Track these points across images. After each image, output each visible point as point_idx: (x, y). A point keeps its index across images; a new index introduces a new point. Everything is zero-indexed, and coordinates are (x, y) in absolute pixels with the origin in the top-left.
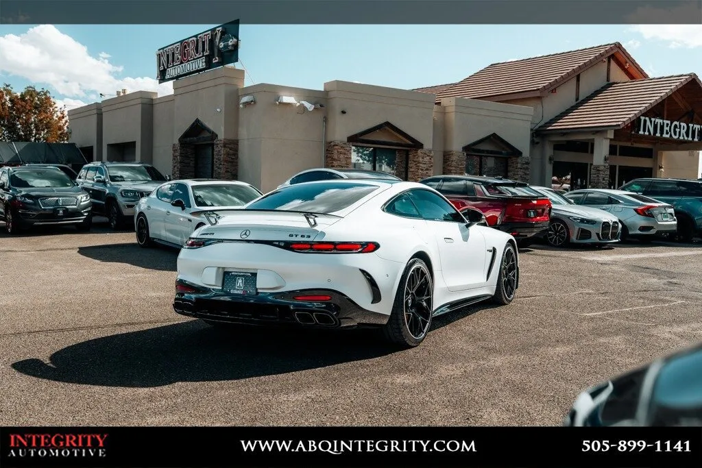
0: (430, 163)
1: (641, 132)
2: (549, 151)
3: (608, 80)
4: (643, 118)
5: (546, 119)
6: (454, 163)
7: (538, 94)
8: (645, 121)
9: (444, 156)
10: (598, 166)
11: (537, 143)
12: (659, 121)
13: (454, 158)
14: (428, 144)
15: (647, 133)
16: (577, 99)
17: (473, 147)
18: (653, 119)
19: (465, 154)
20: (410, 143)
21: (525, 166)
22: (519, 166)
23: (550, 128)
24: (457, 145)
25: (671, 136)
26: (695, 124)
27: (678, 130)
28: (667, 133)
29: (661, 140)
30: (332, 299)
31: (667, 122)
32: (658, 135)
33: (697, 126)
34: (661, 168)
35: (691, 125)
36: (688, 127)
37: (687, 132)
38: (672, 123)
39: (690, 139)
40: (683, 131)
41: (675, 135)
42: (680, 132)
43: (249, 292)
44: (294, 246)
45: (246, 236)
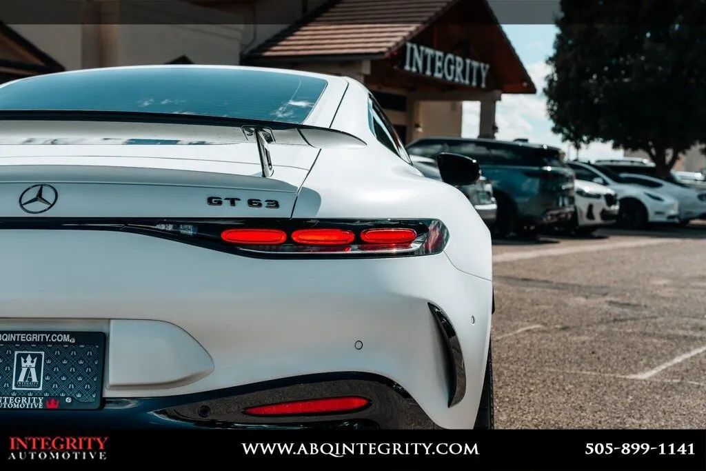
1: (407, 68)
4: (409, 45)
5: (260, 39)
8: (412, 49)
12: (429, 51)
15: (414, 69)
16: (304, 11)
18: (422, 48)
20: (41, 63)
23: (268, 54)
25: (444, 76)
26: (473, 58)
27: (452, 67)
28: (440, 71)
29: (432, 82)
30: (369, 405)
31: (439, 54)
32: (428, 73)
33: (475, 64)
34: (418, 126)
35: (468, 61)
36: (465, 64)
37: (464, 72)
38: (445, 56)
39: (467, 82)
40: (459, 70)
41: (449, 74)
42: (455, 71)
43: (68, 400)
44: (226, 236)
45: (46, 206)
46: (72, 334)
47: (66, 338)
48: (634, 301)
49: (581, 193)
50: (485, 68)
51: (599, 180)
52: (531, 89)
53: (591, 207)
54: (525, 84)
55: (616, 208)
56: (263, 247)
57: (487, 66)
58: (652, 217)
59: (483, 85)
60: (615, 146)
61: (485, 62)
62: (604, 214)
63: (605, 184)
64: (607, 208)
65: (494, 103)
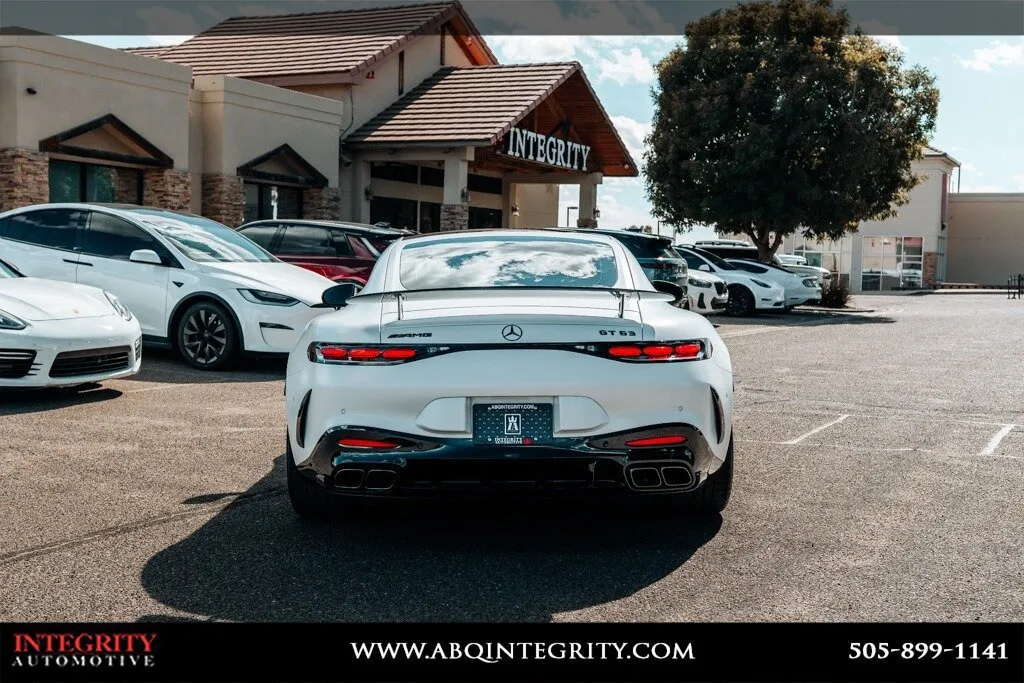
0: (186, 194)
1: (510, 153)
2: (365, 179)
3: (442, 63)
4: (513, 129)
5: (359, 123)
6: (224, 197)
7: (347, 79)
8: (515, 134)
9: (204, 183)
10: (453, 207)
11: (348, 164)
12: (532, 135)
13: (225, 187)
14: (181, 162)
15: (517, 154)
16: (401, 92)
17: (253, 168)
18: (525, 132)
19: (242, 179)
20: (151, 157)
21: (334, 203)
22: (324, 203)
23: (368, 139)
24: (228, 164)
25: (546, 160)
26: (574, 141)
27: (554, 151)
28: (542, 156)
29: (535, 166)
30: (687, 440)
31: (541, 137)
32: (531, 157)
33: (577, 146)
34: (514, 210)
35: (569, 144)
36: (566, 146)
37: (565, 155)
38: (547, 139)
39: (569, 165)
40: (561, 153)
41: (551, 158)
42: (557, 154)
43: (536, 439)
44: (612, 351)
45: (517, 337)
46: (535, 405)
47: (532, 407)
48: (764, 388)
49: (691, 281)
50: (586, 150)
51: (706, 267)
52: (632, 172)
53: (702, 295)
54: (627, 166)
55: (725, 296)
56: (631, 357)
57: (588, 148)
58: (759, 304)
59: (584, 169)
60: (718, 229)
61: (586, 145)
62: (715, 303)
63: (712, 270)
64: (718, 297)
65: (595, 185)
